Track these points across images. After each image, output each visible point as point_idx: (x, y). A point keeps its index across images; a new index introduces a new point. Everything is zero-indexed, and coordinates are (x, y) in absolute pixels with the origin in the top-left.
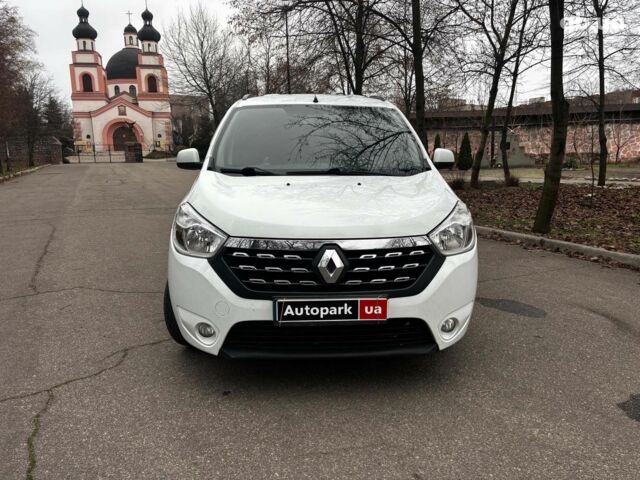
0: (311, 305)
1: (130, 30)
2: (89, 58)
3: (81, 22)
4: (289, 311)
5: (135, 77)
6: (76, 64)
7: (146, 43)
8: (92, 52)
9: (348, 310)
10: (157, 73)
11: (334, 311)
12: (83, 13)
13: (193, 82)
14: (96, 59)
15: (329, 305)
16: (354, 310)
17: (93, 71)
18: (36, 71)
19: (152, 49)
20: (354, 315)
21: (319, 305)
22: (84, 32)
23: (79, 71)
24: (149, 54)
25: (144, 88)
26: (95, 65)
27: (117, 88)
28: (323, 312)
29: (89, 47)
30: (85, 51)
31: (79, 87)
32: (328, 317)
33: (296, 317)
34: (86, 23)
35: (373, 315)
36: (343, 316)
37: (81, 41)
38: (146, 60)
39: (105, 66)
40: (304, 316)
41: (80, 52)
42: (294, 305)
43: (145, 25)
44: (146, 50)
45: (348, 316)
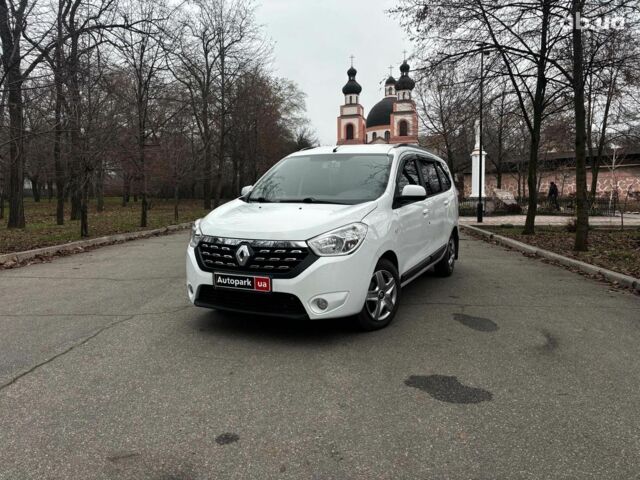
0: (231, 277)
1: (390, 81)
2: (353, 111)
3: (350, 80)
4: (220, 280)
5: (389, 123)
6: (343, 116)
7: (401, 92)
8: (356, 104)
9: (249, 283)
10: (408, 118)
11: (242, 283)
12: (352, 73)
13: (430, 126)
14: (359, 111)
15: (239, 278)
16: (252, 283)
17: (355, 122)
18: (306, 126)
19: (407, 97)
20: (252, 287)
21: (235, 278)
22: (352, 89)
23: (345, 122)
24: (404, 101)
25: (396, 133)
26: (357, 115)
27: (374, 134)
28: (236, 282)
29: (354, 101)
30: (351, 105)
31: (343, 136)
32: (239, 286)
33: (223, 284)
34: (354, 80)
35: (262, 288)
36: (246, 286)
37: (348, 96)
38: (399, 107)
39: (366, 117)
40: (227, 284)
41: (347, 105)
42: (223, 277)
43: (403, 77)
44: (401, 98)
45: (249, 287)
